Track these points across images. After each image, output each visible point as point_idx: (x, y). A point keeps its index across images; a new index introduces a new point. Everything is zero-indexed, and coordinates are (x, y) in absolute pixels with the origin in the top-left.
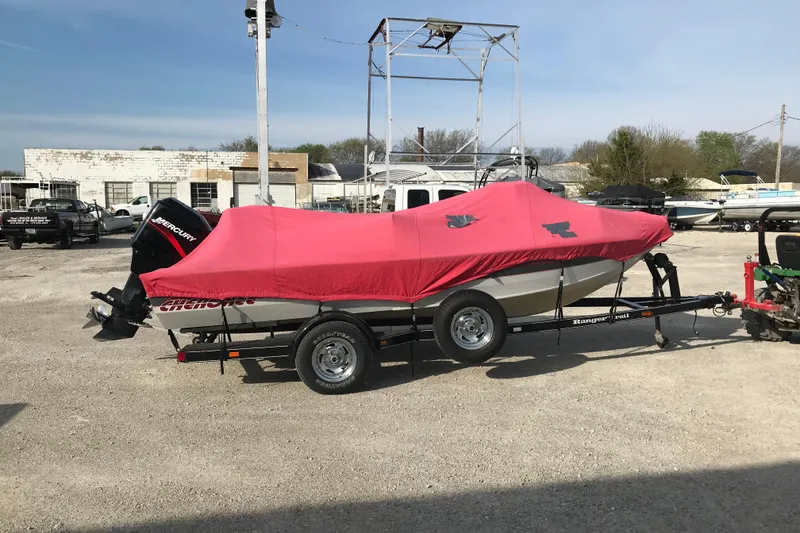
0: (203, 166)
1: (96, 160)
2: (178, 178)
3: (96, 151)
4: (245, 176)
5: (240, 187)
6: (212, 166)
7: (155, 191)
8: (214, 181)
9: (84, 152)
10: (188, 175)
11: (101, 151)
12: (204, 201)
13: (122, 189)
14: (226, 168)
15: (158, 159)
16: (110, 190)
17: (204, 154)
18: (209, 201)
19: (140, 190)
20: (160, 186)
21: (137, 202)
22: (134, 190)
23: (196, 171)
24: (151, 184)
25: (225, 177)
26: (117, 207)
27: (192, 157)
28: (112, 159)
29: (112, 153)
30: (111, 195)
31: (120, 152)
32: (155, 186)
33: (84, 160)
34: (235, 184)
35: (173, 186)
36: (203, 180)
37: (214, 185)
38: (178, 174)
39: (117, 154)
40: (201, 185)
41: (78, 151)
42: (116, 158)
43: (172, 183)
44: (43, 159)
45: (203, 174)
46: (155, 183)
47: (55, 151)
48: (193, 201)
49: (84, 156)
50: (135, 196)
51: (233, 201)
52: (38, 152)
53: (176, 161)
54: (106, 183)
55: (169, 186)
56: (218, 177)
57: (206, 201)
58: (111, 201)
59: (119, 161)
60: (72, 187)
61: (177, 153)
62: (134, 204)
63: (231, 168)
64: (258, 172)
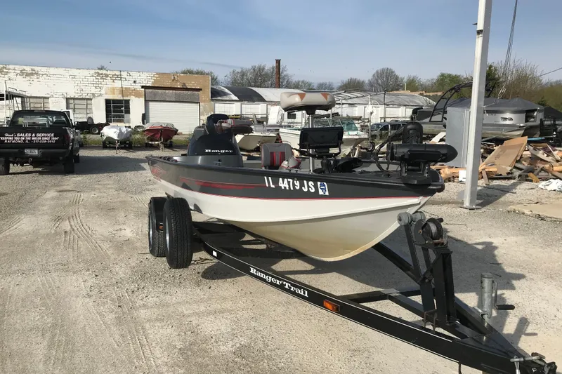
0: (118, 84)
1: (12, 75)
2: (93, 95)
3: (12, 67)
4: (155, 95)
5: (151, 104)
6: (126, 84)
7: (72, 106)
8: (127, 98)
10: (103, 92)
11: (17, 67)
12: (117, 116)
13: (37, 103)
14: (138, 87)
15: (74, 77)
16: (27, 104)
17: (118, 73)
18: (123, 116)
19: (57, 105)
20: (76, 102)
22: (51, 105)
23: (111, 89)
24: (67, 99)
25: (137, 95)
27: (107, 76)
28: (28, 75)
29: (28, 69)
31: (37, 68)
32: (71, 102)
34: (146, 102)
35: (89, 102)
36: (118, 97)
37: (127, 102)
38: (94, 90)
39: (32, 70)
40: (115, 101)
42: (32, 74)
43: (88, 99)
45: (116, 91)
46: (71, 99)
48: (107, 116)
51: (145, 117)
53: (91, 79)
55: (85, 102)
56: (131, 94)
57: (119, 116)
59: (35, 76)
61: (92, 72)
63: (143, 87)
64: (167, 91)
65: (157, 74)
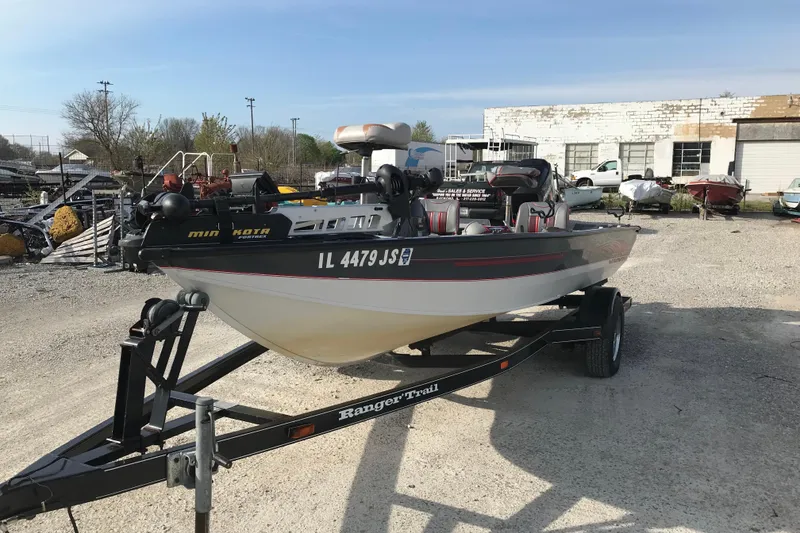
0: (694, 119)
1: (558, 118)
2: (657, 136)
3: (559, 107)
4: (755, 131)
5: (746, 147)
6: (706, 118)
7: (626, 154)
8: (706, 140)
9: (546, 108)
10: (671, 131)
11: (565, 107)
12: (689, 167)
13: (584, 152)
14: (727, 121)
15: (633, 113)
16: (571, 154)
17: (696, 102)
18: (698, 167)
19: (607, 153)
20: (633, 147)
21: (603, 169)
22: (599, 154)
23: (683, 128)
24: (621, 144)
25: (723, 132)
26: (579, 175)
27: (679, 108)
28: (577, 115)
29: (577, 108)
30: (571, 161)
31: (587, 106)
32: (626, 147)
33: (545, 118)
34: (739, 143)
35: (650, 147)
36: (693, 138)
37: (707, 145)
38: (658, 130)
39: (583, 109)
40: (687, 145)
41: (539, 108)
42: (581, 114)
43: (648, 143)
44: (502, 118)
45: (693, 130)
46: (626, 144)
47: (515, 109)
48: (675, 167)
49: (545, 114)
50: (601, 160)
51: (733, 167)
52: (498, 112)
53: (656, 114)
54: (568, 145)
55: (644, 147)
56: (713, 134)
57: (692, 167)
58: (571, 167)
59: (585, 117)
60: (528, 147)
61: (658, 104)
62: (600, 170)
63: (735, 121)
64: (777, 125)
65: (763, 98)
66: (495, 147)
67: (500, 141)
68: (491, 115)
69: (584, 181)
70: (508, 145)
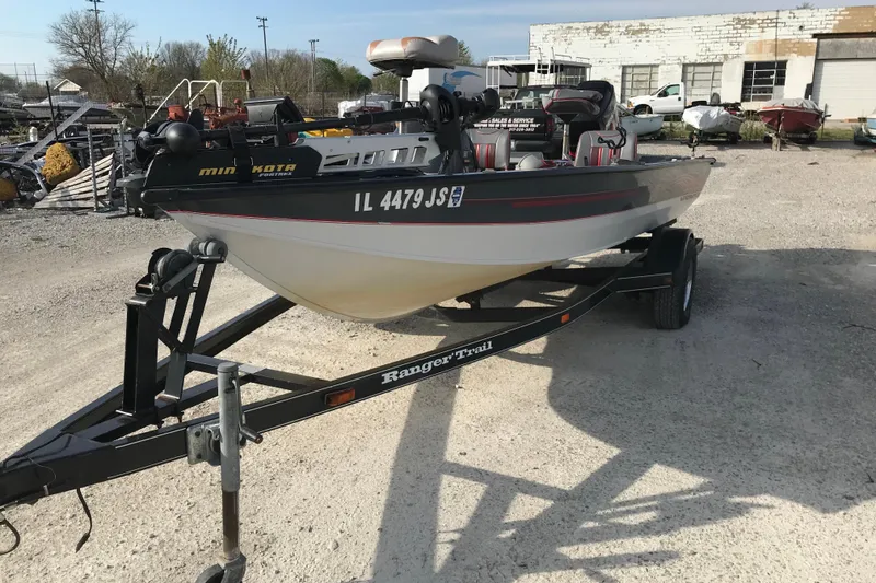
0: (770, 34)
1: (614, 35)
2: (726, 56)
3: (614, 23)
4: (837, 48)
5: (827, 67)
6: (784, 33)
7: (690, 76)
8: (780, 58)
9: (601, 24)
10: (742, 50)
11: (621, 23)
12: (760, 90)
13: (644, 76)
14: (807, 36)
15: (700, 29)
16: (629, 77)
17: (773, 15)
18: (771, 90)
19: (669, 75)
20: (698, 69)
21: (664, 94)
22: (660, 76)
23: (755, 45)
24: (685, 66)
25: (801, 49)
26: (637, 101)
27: (753, 22)
28: (635, 33)
29: (636, 24)
30: (628, 85)
31: (647, 22)
32: (690, 69)
33: (599, 36)
34: (818, 61)
35: (717, 68)
36: (767, 57)
37: (783, 65)
38: (727, 49)
39: (642, 25)
40: (760, 65)
41: (593, 24)
42: (640, 31)
43: (715, 64)
44: (550, 37)
45: (766, 48)
46: (691, 65)
47: (565, 26)
48: (744, 91)
49: (599, 31)
50: (661, 85)
51: (811, 90)
52: (546, 28)
53: (725, 30)
54: (624, 67)
55: (710, 69)
56: (791, 51)
57: (764, 90)
58: (628, 92)
59: (644, 34)
60: (580, 69)
61: (729, 18)
62: (660, 95)
63: (815, 36)
64: (862, 40)
65: (847, 9)
66: (543, 69)
67: (549, 63)
68: (537, 34)
69: (643, 108)
70: (558, 68)
